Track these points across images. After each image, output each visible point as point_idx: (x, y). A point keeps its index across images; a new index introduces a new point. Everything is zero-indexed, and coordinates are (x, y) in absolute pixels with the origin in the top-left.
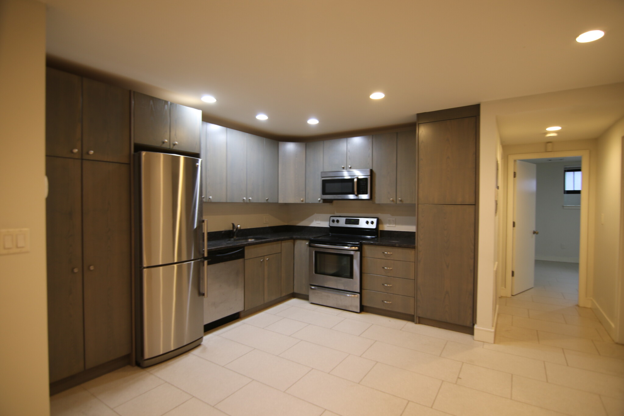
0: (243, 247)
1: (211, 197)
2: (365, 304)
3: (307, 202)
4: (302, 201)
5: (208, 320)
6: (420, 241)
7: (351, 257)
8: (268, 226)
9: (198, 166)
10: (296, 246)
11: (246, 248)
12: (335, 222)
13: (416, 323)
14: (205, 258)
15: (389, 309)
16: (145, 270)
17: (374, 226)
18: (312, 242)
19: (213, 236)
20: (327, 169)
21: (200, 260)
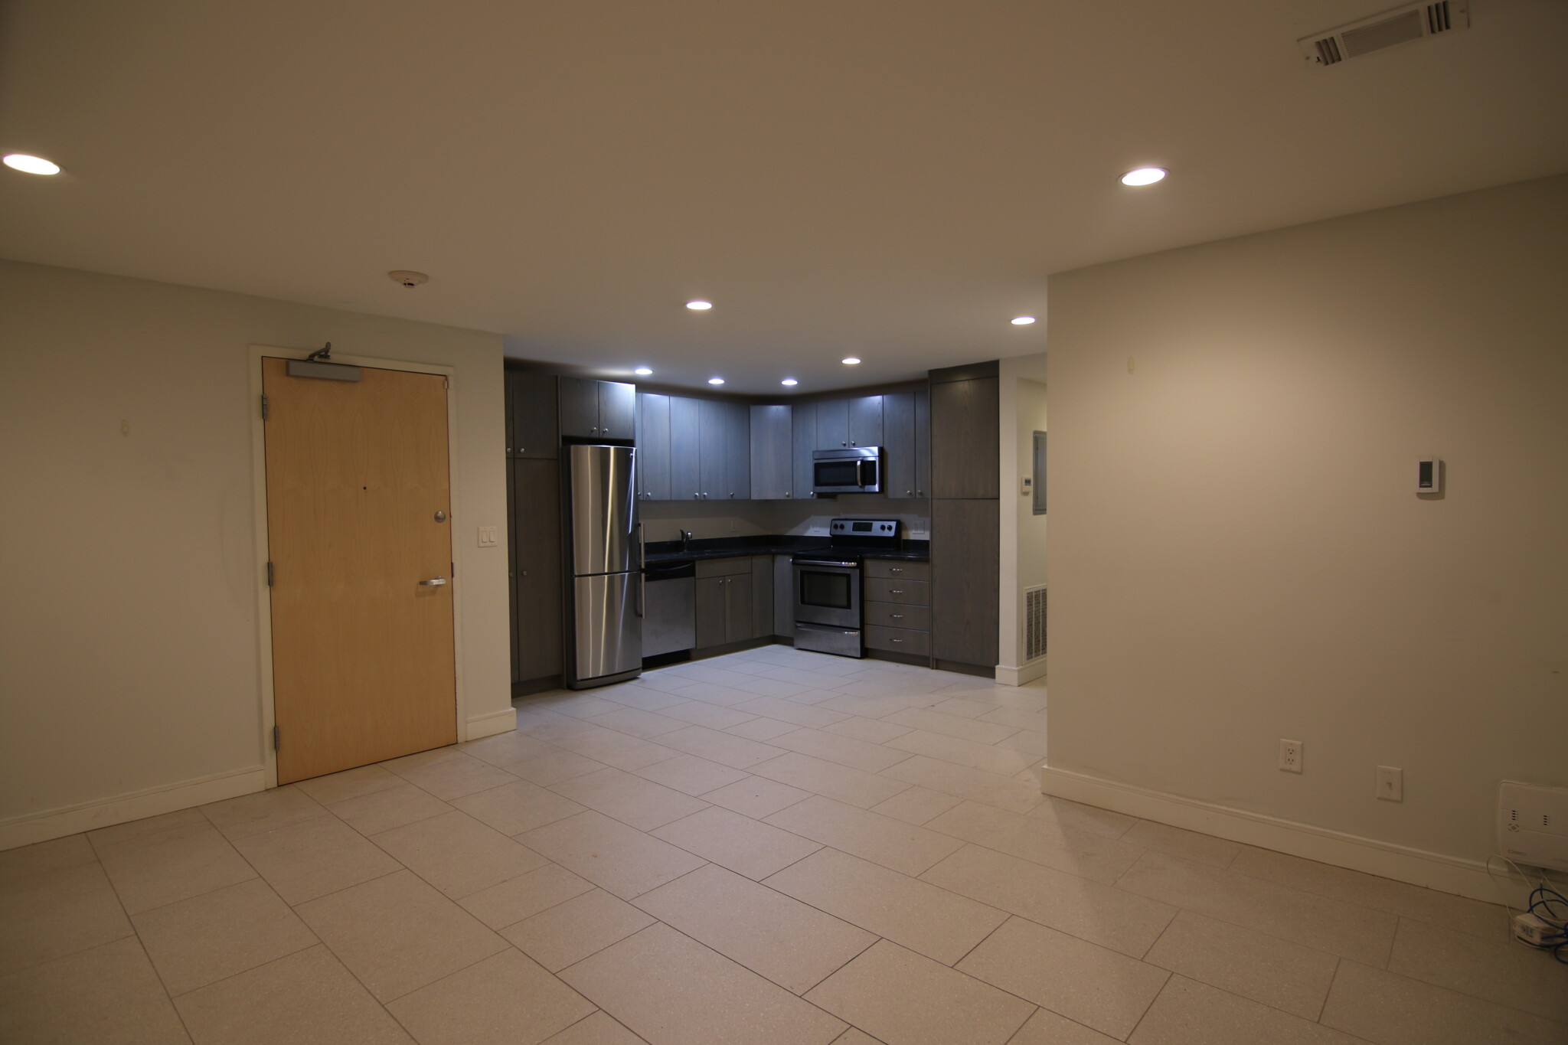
0: (693, 562)
1: (649, 494)
2: (869, 645)
3: (795, 497)
4: (788, 496)
5: (648, 652)
6: (936, 553)
7: (848, 576)
8: (738, 536)
9: (632, 457)
10: (776, 565)
11: (697, 562)
12: (839, 529)
13: (933, 669)
14: (642, 571)
15: (898, 651)
16: (576, 579)
17: (892, 533)
18: (796, 557)
19: (652, 548)
20: (821, 448)
21: (636, 571)
